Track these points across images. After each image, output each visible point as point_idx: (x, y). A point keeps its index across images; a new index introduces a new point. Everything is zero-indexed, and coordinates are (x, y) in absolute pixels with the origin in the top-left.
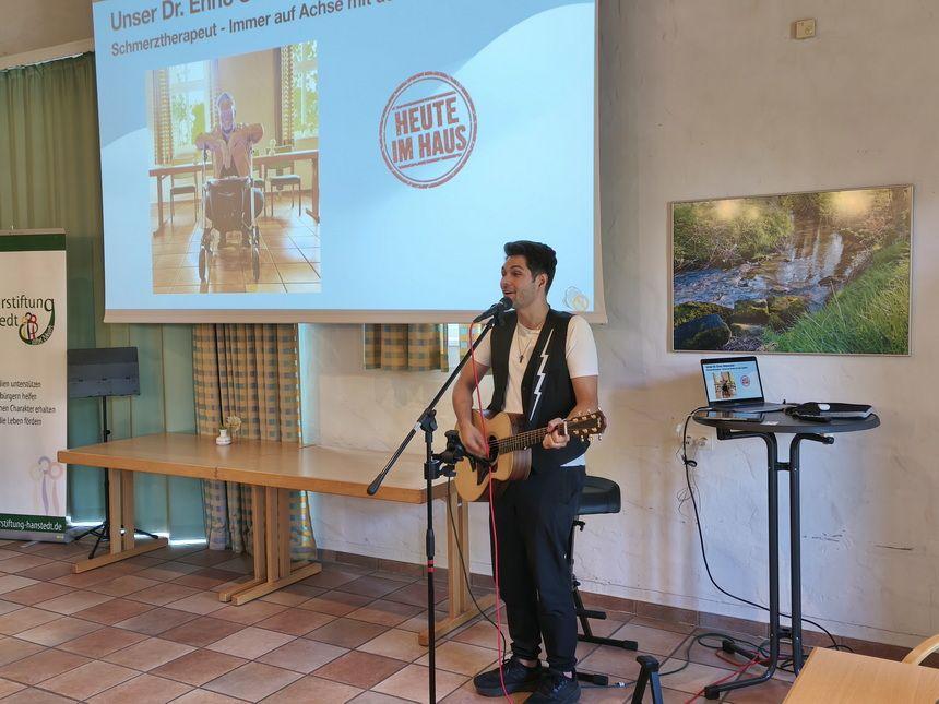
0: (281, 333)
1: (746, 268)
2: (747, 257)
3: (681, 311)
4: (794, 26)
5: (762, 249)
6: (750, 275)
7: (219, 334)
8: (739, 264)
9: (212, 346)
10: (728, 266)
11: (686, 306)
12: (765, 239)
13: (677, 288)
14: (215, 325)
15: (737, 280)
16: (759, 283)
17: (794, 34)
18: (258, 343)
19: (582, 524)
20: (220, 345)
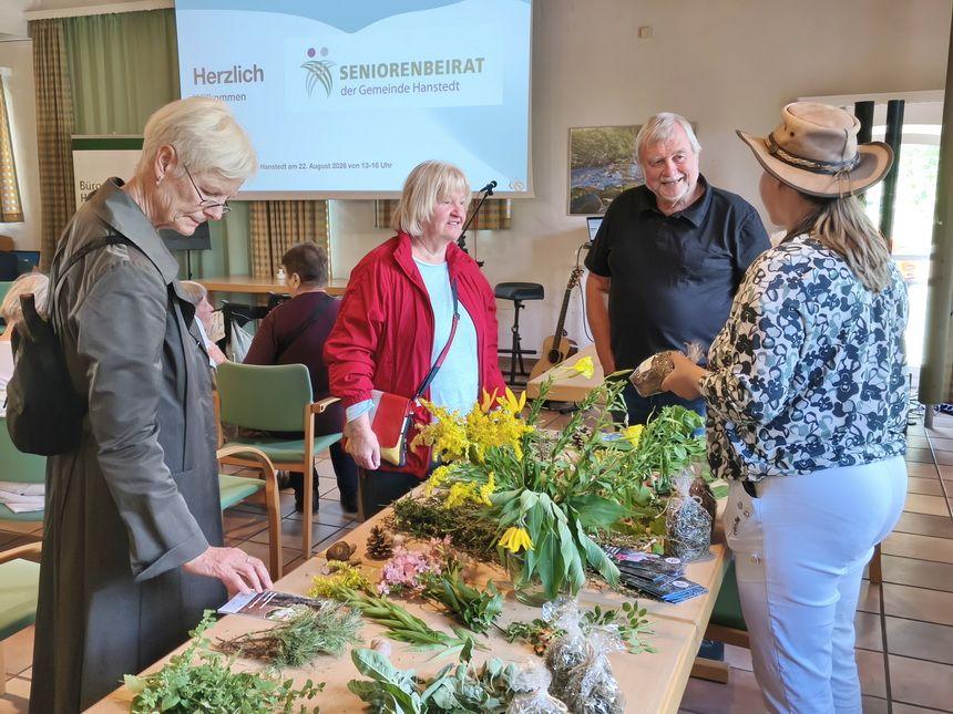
0: (317, 207)
1: (611, 167)
2: (612, 161)
3: (575, 191)
4: (640, 30)
5: (620, 156)
6: (613, 171)
7: (272, 207)
8: (608, 164)
9: (265, 216)
10: (601, 166)
11: (577, 188)
12: (622, 151)
13: (572, 178)
14: (268, 202)
15: (607, 173)
16: (618, 175)
17: (640, 35)
18: (300, 214)
19: (523, 307)
20: (272, 215)
